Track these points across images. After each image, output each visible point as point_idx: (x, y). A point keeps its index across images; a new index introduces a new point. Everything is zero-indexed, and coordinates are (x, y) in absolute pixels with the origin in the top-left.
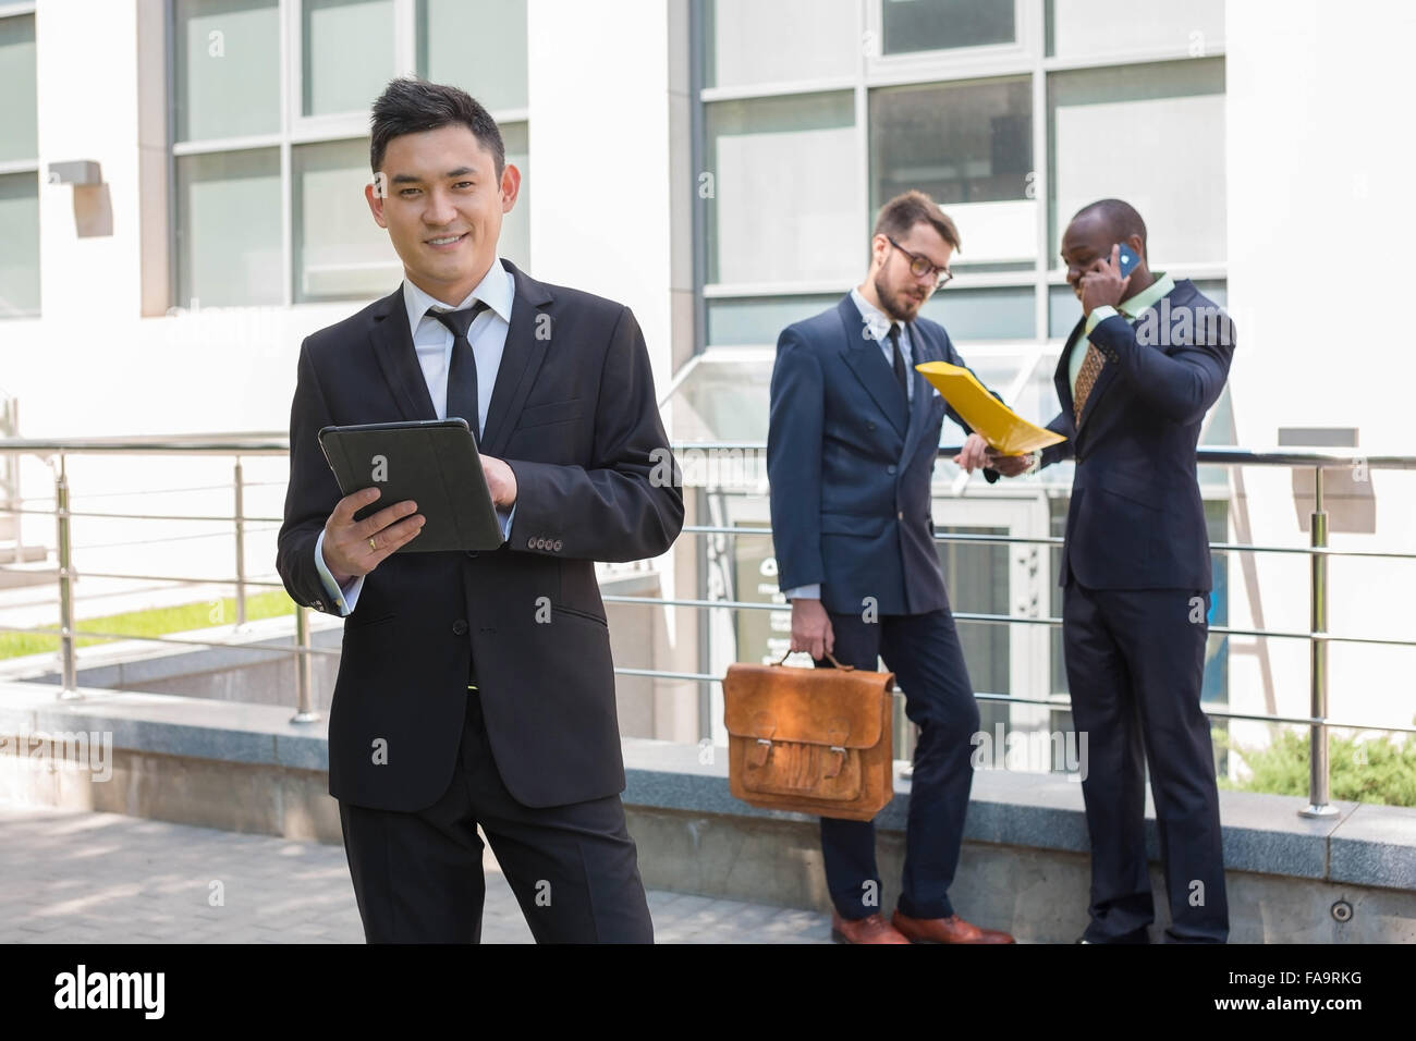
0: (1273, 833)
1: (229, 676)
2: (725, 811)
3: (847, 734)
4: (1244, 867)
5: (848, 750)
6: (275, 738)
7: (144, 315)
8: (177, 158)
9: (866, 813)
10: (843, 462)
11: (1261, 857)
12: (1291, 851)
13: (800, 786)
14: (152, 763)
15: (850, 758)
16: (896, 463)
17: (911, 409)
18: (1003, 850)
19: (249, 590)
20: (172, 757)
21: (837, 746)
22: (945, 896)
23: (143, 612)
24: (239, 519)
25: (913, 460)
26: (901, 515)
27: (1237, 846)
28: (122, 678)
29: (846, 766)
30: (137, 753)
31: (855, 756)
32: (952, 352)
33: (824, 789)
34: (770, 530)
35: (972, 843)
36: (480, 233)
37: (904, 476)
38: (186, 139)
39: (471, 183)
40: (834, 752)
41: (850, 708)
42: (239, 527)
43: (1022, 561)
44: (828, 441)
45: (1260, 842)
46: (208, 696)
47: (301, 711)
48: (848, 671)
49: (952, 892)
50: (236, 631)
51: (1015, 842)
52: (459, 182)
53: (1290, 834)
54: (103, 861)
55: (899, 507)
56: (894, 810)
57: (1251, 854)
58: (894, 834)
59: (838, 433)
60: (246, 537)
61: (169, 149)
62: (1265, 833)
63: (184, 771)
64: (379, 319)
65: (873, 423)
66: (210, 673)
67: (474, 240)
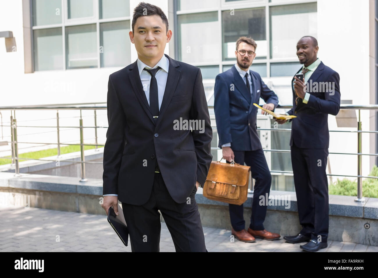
0: (349, 206)
1: (57, 169)
2: (201, 203)
3: (237, 182)
4: (342, 215)
5: (237, 186)
6: (76, 186)
7: (25, 73)
8: (34, 30)
9: (240, 203)
10: (234, 110)
11: (346, 212)
12: (354, 211)
13: (223, 195)
14: (42, 193)
15: (237, 188)
16: (248, 110)
17: (251, 96)
18: (277, 212)
19: (61, 146)
20: (47, 192)
21: (234, 185)
22: (262, 225)
23: (29, 153)
24: (58, 127)
25: (253, 109)
26: (249, 124)
27: (339, 210)
28: (29, 170)
29: (236, 190)
30: (37, 191)
31: (239, 188)
32: (261, 80)
33: (230, 196)
34: (216, 128)
35: (269, 210)
36: (159, 46)
37: (251, 113)
38: (36, 25)
39: (159, 31)
40: (233, 186)
41: (239, 175)
42: (58, 129)
43: (264, 136)
44: (231, 105)
45: (346, 208)
46: (51, 175)
47: (83, 178)
48: (238, 165)
49: (264, 224)
50: (58, 157)
51: (280, 210)
52: (156, 30)
53: (354, 206)
54: (30, 220)
55: (249, 122)
56: (247, 202)
57: (343, 212)
58: (247, 208)
59: (233, 103)
60: (60, 132)
61: (31, 28)
62: (347, 206)
63: (51, 195)
64: (131, 70)
65: (242, 100)
66: (52, 169)
67: (158, 48)
